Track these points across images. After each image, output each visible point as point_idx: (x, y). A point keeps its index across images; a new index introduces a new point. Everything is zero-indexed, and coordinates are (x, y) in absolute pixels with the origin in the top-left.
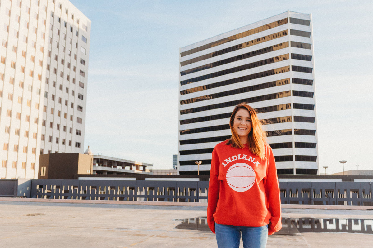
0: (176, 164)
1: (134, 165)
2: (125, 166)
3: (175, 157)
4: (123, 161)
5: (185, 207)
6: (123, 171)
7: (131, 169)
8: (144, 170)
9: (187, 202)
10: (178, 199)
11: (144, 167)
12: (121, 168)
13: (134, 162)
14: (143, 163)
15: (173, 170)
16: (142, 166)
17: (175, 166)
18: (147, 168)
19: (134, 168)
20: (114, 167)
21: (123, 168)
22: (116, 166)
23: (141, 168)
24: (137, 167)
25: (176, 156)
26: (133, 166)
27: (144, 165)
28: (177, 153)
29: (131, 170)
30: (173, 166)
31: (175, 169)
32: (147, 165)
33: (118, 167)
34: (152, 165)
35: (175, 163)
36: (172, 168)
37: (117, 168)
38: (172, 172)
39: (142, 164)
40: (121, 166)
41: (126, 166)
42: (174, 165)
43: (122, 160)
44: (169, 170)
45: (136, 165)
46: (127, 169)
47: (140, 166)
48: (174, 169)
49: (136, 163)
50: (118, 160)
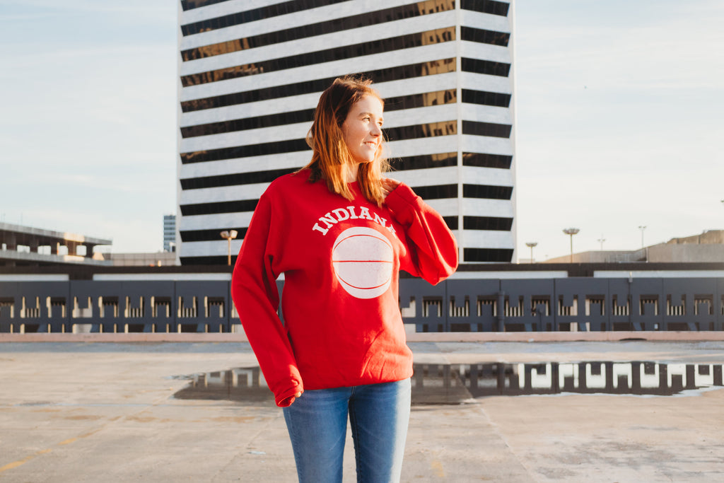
0: (172, 239)
1: (63, 242)
2: (38, 243)
3: (169, 220)
4: (33, 232)
5: (196, 345)
6: (33, 257)
7: (54, 251)
8: (90, 254)
9: (201, 332)
10: (180, 326)
11: (90, 246)
12: (27, 249)
13: (63, 234)
14: (85, 238)
15: (164, 253)
16: (84, 244)
17: (168, 244)
18: (96, 249)
19: (62, 250)
20: (8, 248)
21: (34, 250)
22: (14, 243)
23: (82, 250)
24: (72, 246)
25: (172, 217)
26: (58, 244)
27: (88, 241)
28: (176, 211)
29: (54, 256)
30: (165, 244)
31: (169, 250)
32: (96, 242)
33: (21, 248)
34: (109, 243)
35: (169, 236)
36: (162, 249)
37: (16, 249)
38: (160, 259)
39: (82, 240)
40: (26, 244)
41: (40, 245)
42: (167, 242)
43: (30, 228)
44: (155, 254)
45: (66, 243)
46: (44, 251)
47: (78, 244)
48: (166, 251)
49: (67, 237)
50: (20, 230)
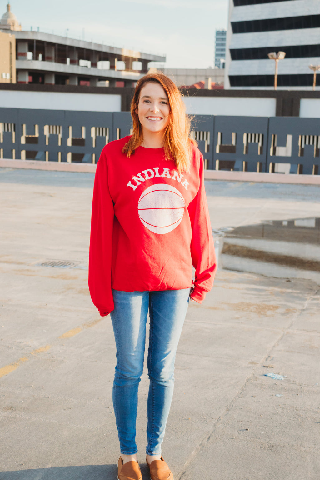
0: (223, 55)
1: (120, 58)
2: (98, 59)
3: (221, 34)
4: (93, 48)
5: (231, 184)
6: (92, 72)
7: (112, 67)
8: (145, 70)
9: (237, 170)
10: (217, 162)
11: (145, 62)
12: (88, 63)
13: (121, 50)
14: (141, 54)
15: (215, 70)
16: (140, 60)
17: (219, 61)
18: (150, 65)
19: (120, 65)
20: (72, 62)
21: (94, 65)
22: (77, 59)
23: (138, 66)
24: (128, 61)
25: (223, 33)
26: (116, 60)
27: (143, 57)
28: (227, 28)
29: (112, 71)
30: (216, 60)
31: (219, 67)
32: (151, 58)
33: (83, 62)
34: (163, 59)
35: (219, 53)
36: (213, 66)
37: (79, 64)
38: (211, 76)
39: (138, 57)
40: (88, 59)
41: (100, 60)
42: (218, 58)
43: (90, 44)
44: (205, 70)
45: (123, 59)
46: (103, 66)
47: (134, 59)
48: (217, 68)
49: (125, 53)
50: (81, 46)
